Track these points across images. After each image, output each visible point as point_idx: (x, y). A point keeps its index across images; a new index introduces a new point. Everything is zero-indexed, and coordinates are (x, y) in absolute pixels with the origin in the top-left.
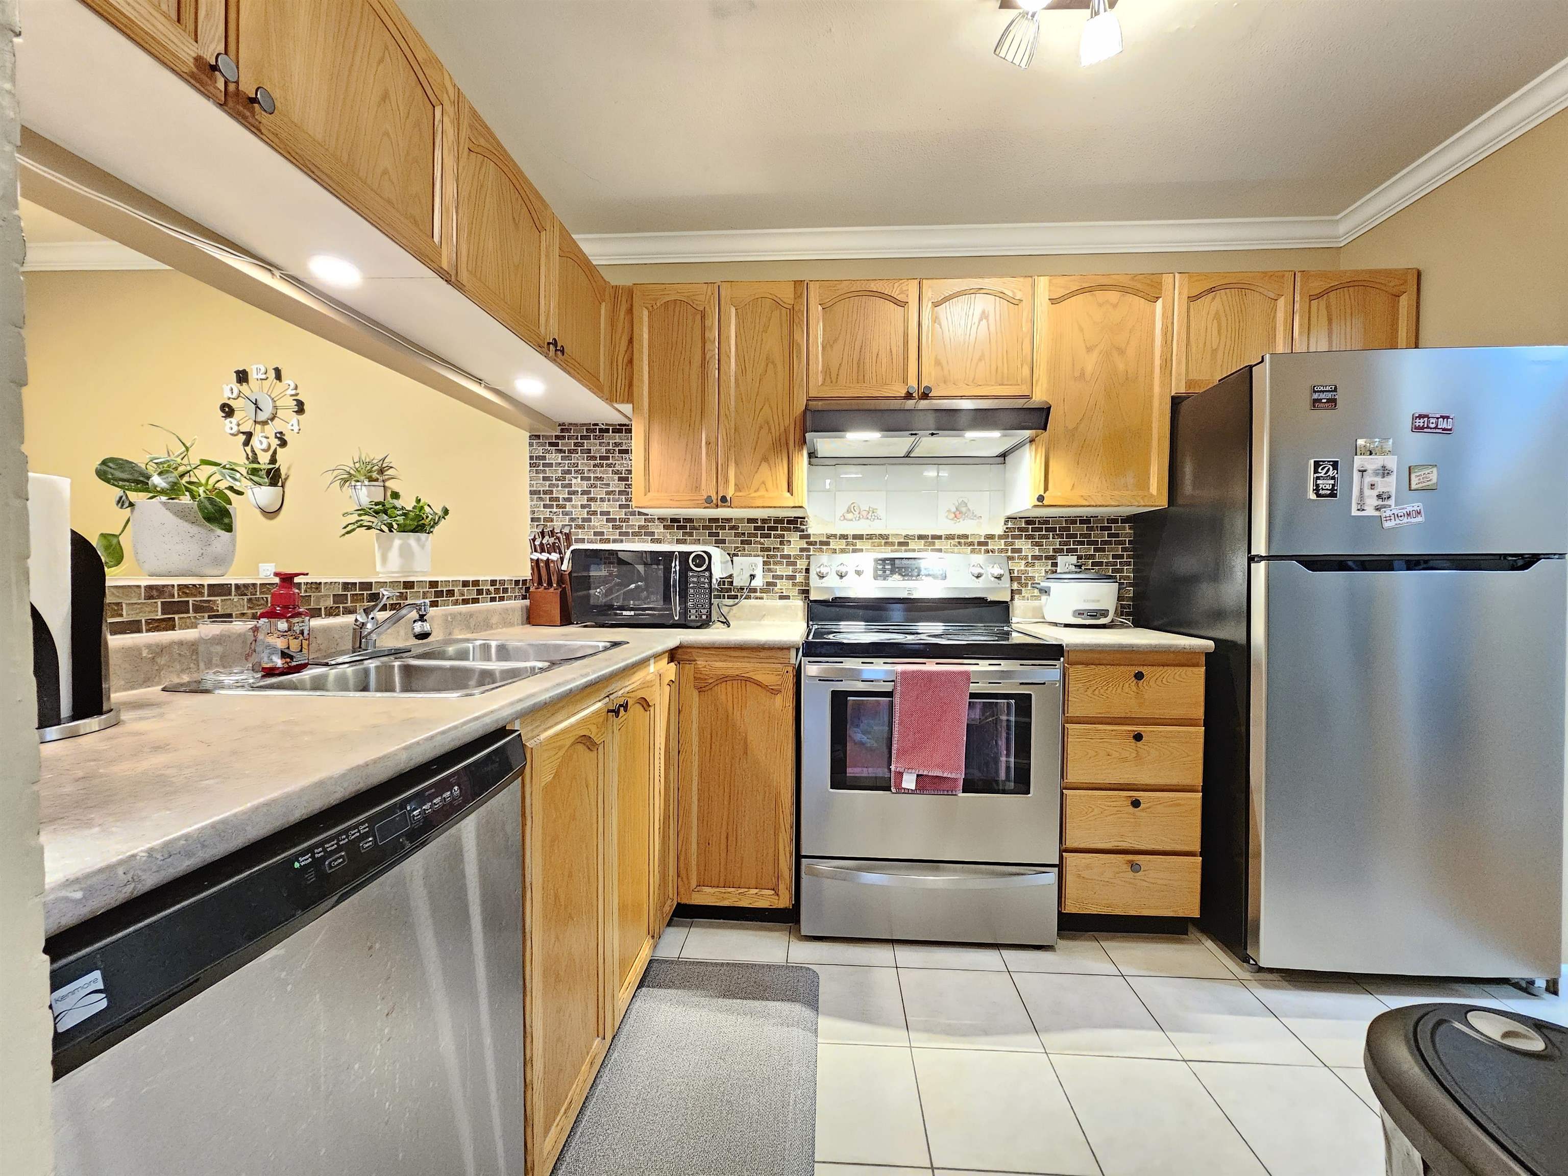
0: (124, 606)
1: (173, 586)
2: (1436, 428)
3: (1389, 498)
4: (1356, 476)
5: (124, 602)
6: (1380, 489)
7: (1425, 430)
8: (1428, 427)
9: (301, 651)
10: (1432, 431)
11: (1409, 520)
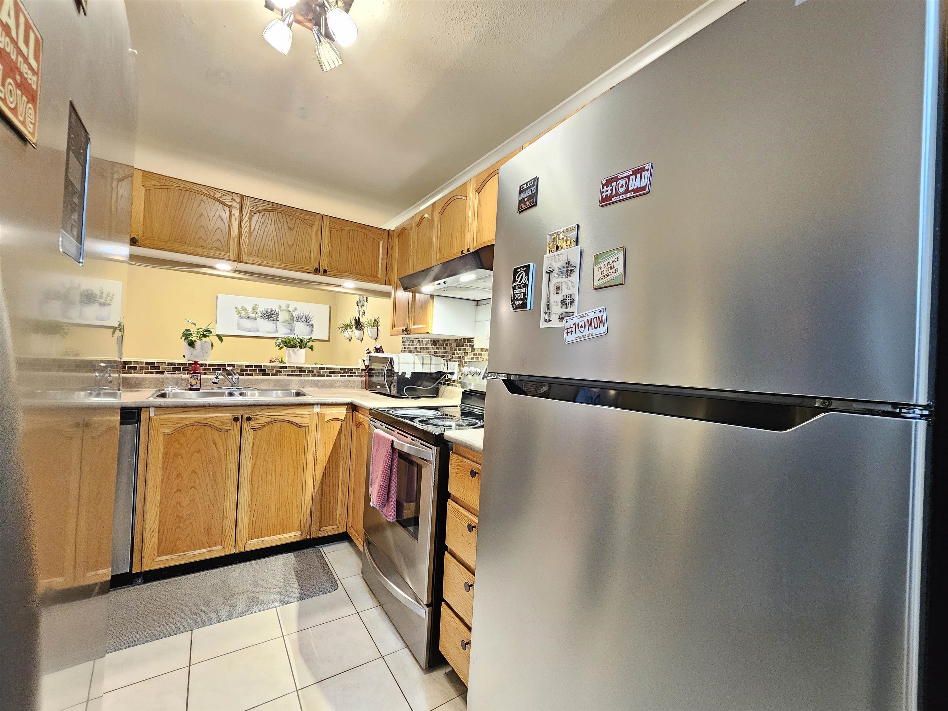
0: (160, 367)
1: (176, 363)
2: (627, 191)
3: (572, 302)
4: (545, 277)
5: (160, 366)
6: (564, 292)
7: (614, 199)
8: (617, 194)
9: (197, 384)
10: (623, 197)
11: (591, 331)
